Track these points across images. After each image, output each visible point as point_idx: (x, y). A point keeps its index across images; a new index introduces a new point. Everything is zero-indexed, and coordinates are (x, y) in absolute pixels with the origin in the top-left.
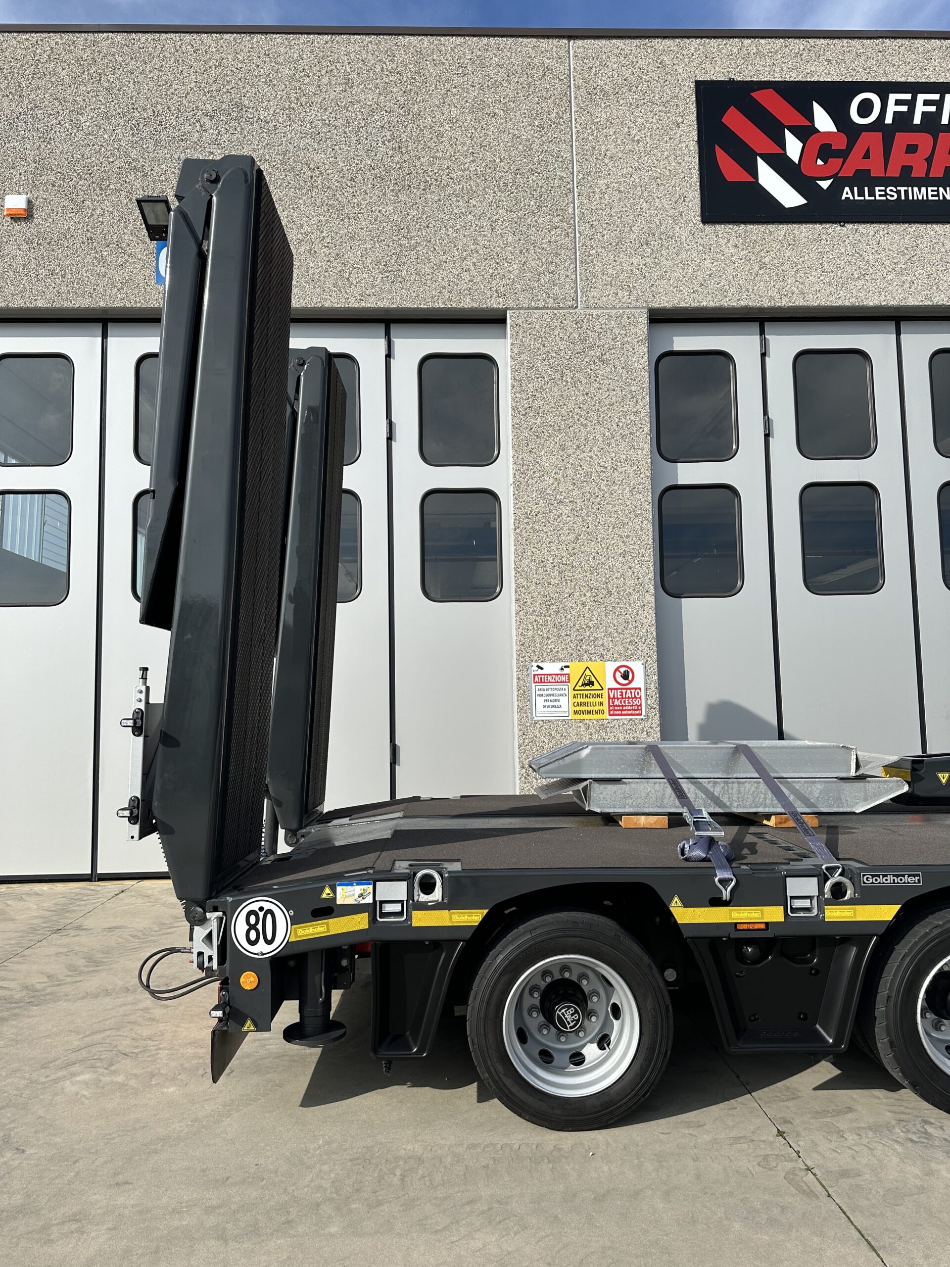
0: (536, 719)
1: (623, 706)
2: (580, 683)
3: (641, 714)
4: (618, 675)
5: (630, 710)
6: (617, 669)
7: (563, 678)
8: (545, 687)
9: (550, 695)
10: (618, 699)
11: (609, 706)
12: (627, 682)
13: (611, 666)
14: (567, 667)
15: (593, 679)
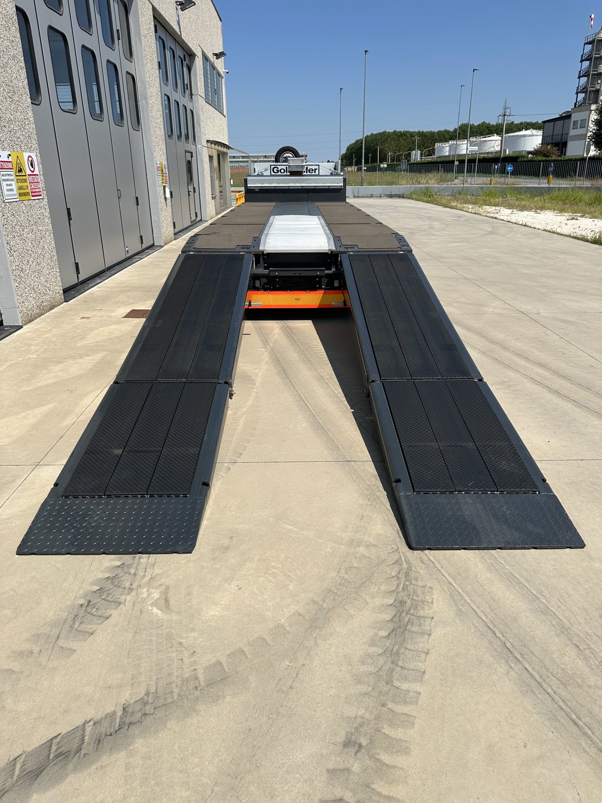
0: (6, 201)
1: (35, 189)
2: (17, 171)
3: (41, 195)
4: (29, 163)
5: (37, 192)
6: (28, 160)
7: (10, 165)
8: (4, 173)
9: (8, 180)
10: (33, 183)
11: (31, 189)
12: (32, 169)
13: (26, 155)
14: (10, 155)
15: (22, 167)
